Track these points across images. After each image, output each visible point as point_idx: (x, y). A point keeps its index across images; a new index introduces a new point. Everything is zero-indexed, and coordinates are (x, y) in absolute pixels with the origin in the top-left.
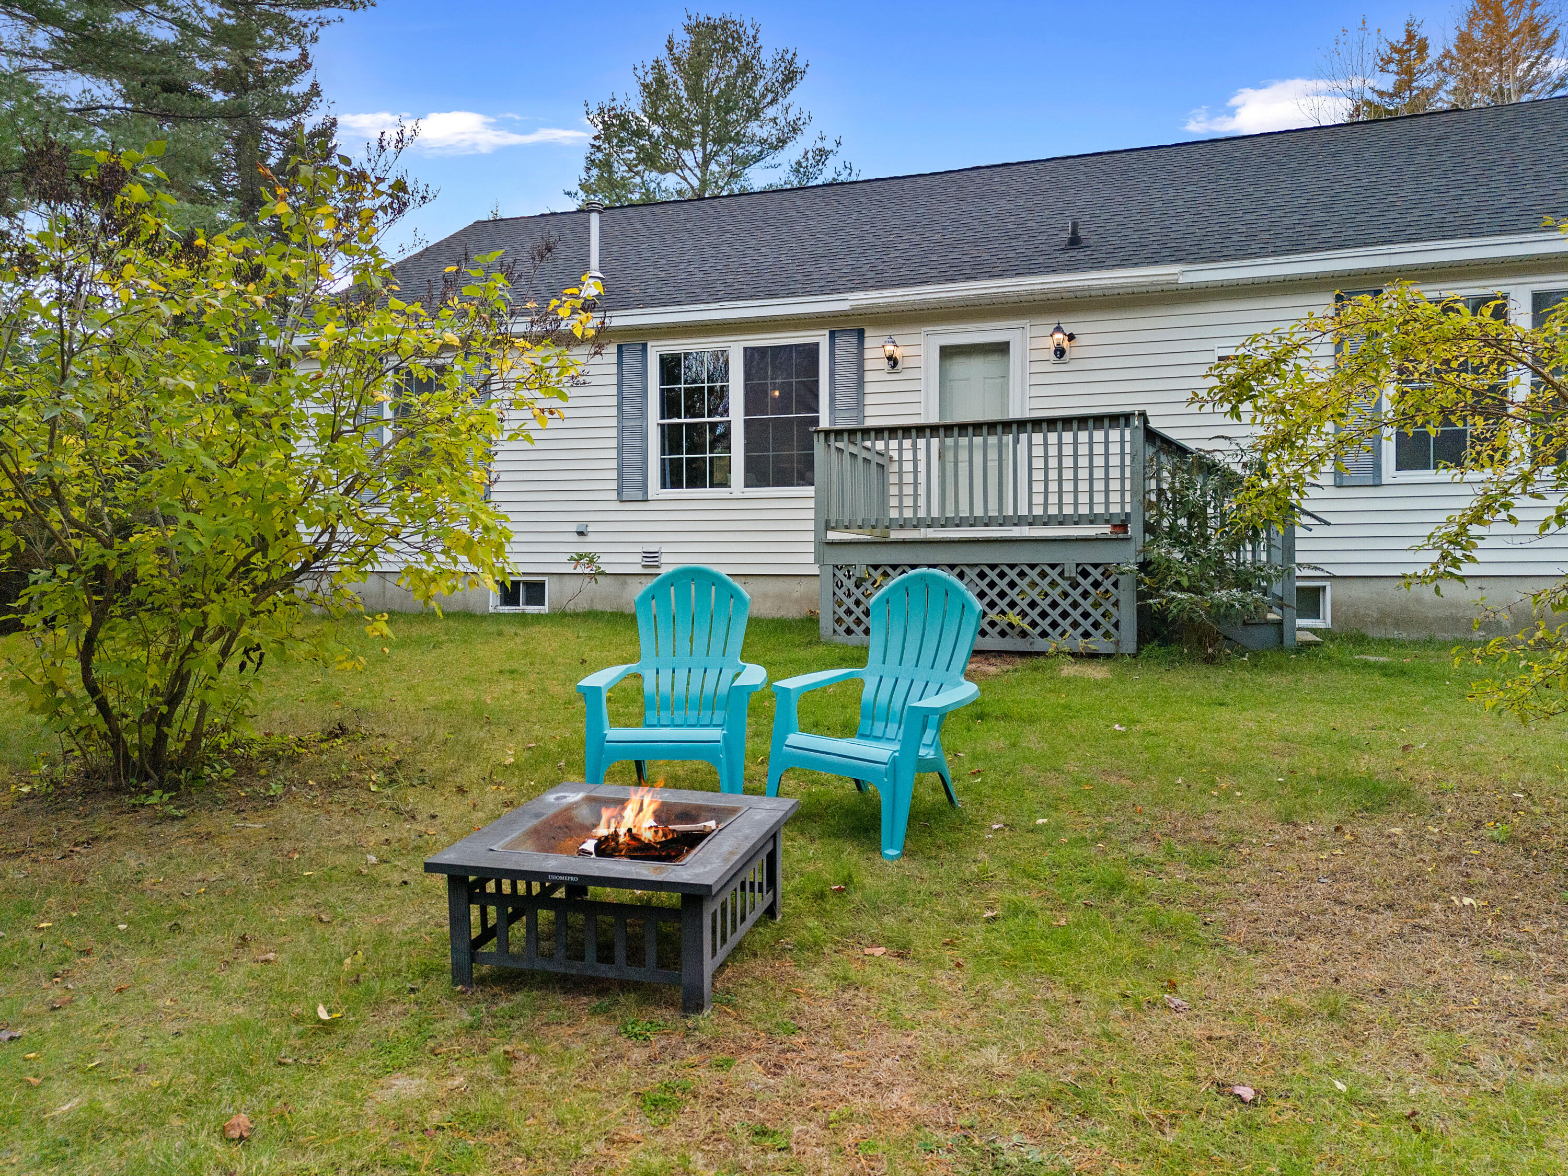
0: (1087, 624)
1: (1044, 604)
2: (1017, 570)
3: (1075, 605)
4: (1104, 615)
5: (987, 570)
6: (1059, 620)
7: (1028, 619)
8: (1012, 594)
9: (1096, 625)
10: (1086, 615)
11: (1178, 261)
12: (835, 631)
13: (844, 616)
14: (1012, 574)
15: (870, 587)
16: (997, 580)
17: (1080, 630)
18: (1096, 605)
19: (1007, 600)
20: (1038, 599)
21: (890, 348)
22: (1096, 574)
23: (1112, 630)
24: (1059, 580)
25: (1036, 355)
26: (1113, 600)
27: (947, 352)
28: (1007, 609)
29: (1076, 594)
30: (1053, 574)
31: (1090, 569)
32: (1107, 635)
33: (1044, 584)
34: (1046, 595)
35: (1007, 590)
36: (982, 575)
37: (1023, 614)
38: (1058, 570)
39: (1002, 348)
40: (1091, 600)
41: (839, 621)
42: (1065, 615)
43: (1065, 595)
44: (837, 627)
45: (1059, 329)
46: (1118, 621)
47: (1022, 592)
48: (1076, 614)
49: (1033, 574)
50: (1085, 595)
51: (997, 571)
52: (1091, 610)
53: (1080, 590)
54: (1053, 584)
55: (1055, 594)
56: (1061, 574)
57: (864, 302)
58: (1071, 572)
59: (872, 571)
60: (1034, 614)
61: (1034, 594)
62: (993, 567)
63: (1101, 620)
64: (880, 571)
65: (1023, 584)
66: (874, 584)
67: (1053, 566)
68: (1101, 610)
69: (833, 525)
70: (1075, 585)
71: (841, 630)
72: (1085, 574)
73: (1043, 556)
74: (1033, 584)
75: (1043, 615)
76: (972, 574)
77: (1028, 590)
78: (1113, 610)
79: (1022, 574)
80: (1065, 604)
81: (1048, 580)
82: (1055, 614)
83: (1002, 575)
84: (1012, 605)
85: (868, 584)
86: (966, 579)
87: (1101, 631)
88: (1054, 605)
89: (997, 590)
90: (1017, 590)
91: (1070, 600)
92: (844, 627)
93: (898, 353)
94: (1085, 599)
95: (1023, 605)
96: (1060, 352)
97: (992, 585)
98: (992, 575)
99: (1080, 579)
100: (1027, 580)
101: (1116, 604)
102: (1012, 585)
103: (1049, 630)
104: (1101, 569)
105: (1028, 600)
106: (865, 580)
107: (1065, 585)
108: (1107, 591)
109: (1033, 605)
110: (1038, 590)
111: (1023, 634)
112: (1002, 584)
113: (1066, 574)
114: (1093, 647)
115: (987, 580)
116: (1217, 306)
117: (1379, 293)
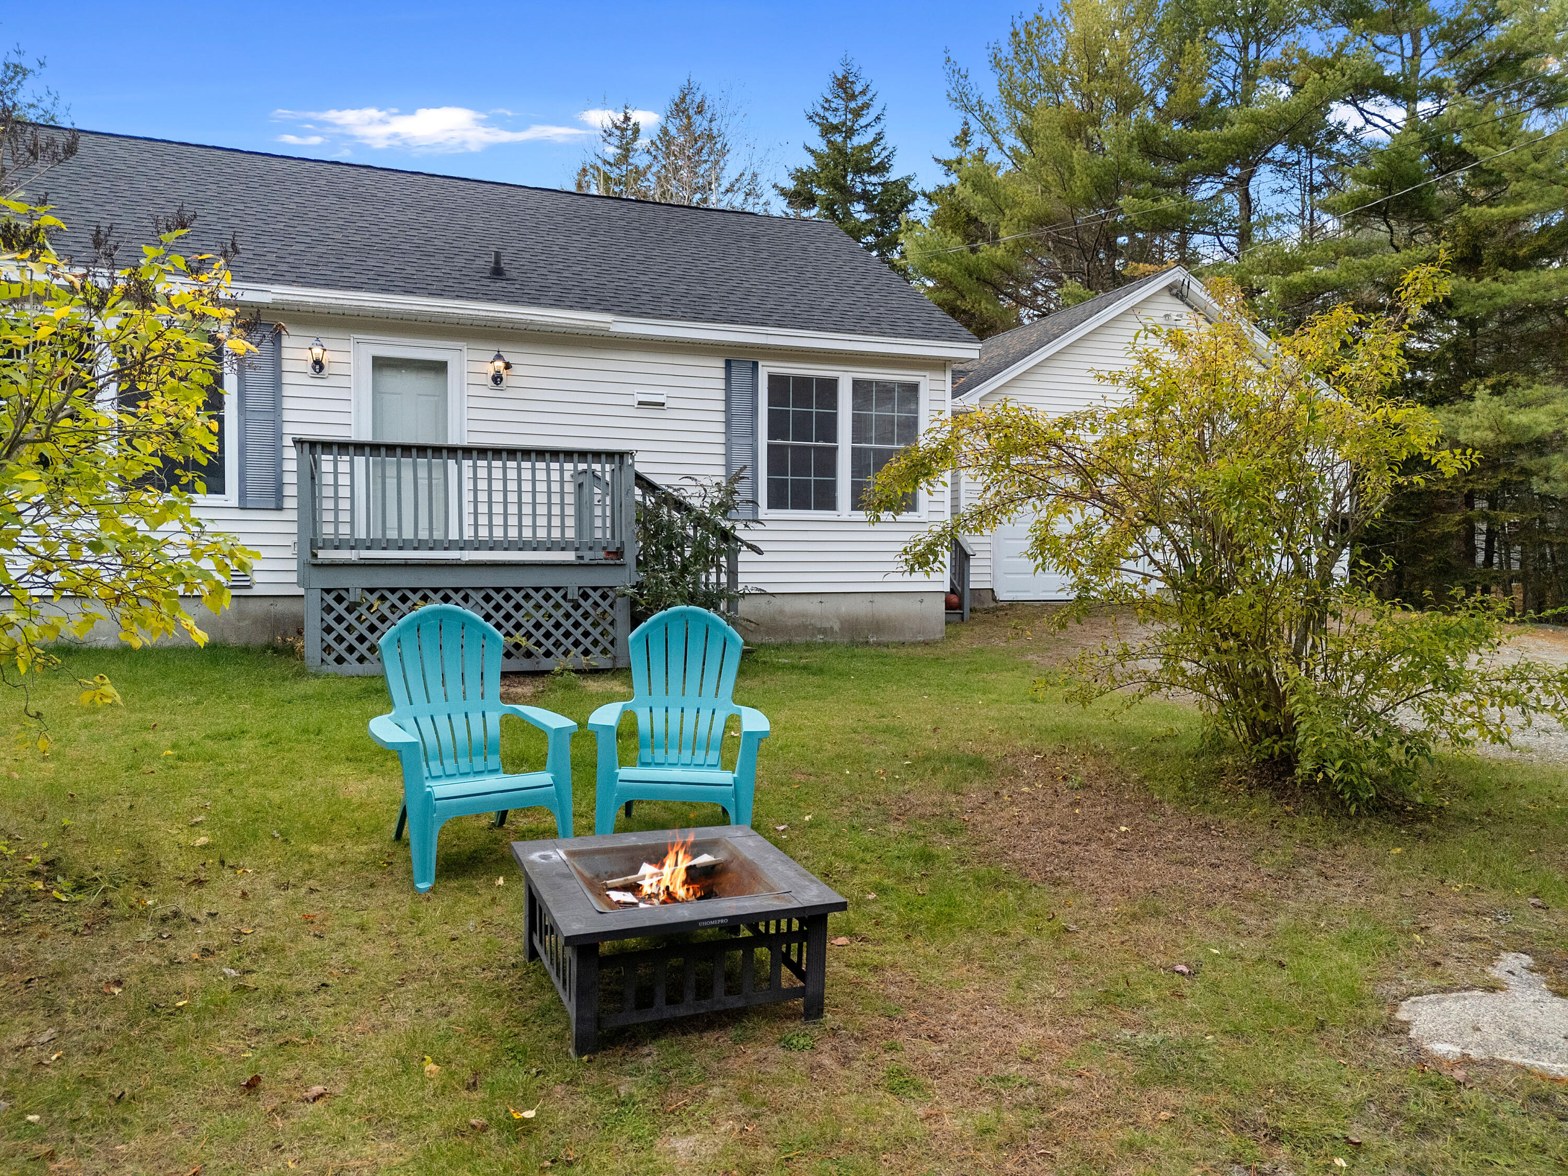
0: (587, 642)
1: (548, 625)
2: (522, 593)
3: (576, 625)
4: (602, 634)
5: (493, 593)
6: (562, 640)
7: (533, 640)
8: (518, 616)
9: (595, 643)
10: (586, 634)
11: (607, 310)
12: (322, 660)
13: (334, 644)
14: (518, 597)
15: (364, 612)
16: (503, 603)
17: (581, 648)
18: (595, 625)
19: (513, 622)
20: (542, 621)
21: (317, 351)
22: (596, 596)
23: (609, 647)
24: (562, 601)
25: (474, 379)
26: (609, 619)
27: (380, 364)
28: (513, 631)
29: (577, 615)
30: (557, 596)
31: (590, 592)
32: (605, 651)
33: (548, 606)
34: (550, 616)
35: (513, 612)
36: (488, 599)
37: (529, 635)
38: (561, 592)
39: (440, 368)
40: (590, 620)
41: (328, 649)
42: (567, 635)
43: (567, 616)
44: (325, 656)
45: (499, 357)
46: (614, 639)
47: (527, 614)
48: (577, 634)
49: (538, 597)
50: (586, 615)
51: (503, 594)
52: (590, 629)
53: (581, 611)
54: (557, 606)
55: (558, 615)
56: (564, 597)
57: (290, 298)
58: (573, 594)
59: (367, 595)
60: (538, 635)
61: (539, 616)
62: (498, 590)
63: (599, 638)
64: (377, 594)
65: (528, 606)
66: (369, 608)
67: (557, 589)
68: (600, 629)
69: (320, 545)
70: (577, 606)
71: (330, 658)
72: (585, 596)
73: (548, 579)
74: (538, 607)
75: (548, 635)
76: (477, 597)
77: (533, 612)
78: (609, 628)
79: (527, 597)
80: (567, 625)
81: (552, 602)
82: (558, 634)
83: (508, 598)
84: (518, 626)
85: (363, 609)
86: (471, 602)
87: (600, 648)
88: (557, 625)
89: (502, 612)
90: (522, 612)
91: (572, 621)
92: (334, 655)
93: (326, 358)
94: (586, 619)
95: (529, 626)
96: (497, 379)
97: (498, 608)
98: (498, 598)
99: (581, 601)
100: (532, 602)
101: (612, 623)
102: (518, 607)
103: (553, 649)
104: (599, 592)
105: (533, 621)
106: (359, 604)
107: (568, 606)
108: (605, 612)
109: (538, 626)
110: (542, 611)
111: (529, 654)
112: (508, 607)
113: (569, 597)
114: (594, 663)
115: (493, 603)
116: (635, 356)
117: (756, 364)
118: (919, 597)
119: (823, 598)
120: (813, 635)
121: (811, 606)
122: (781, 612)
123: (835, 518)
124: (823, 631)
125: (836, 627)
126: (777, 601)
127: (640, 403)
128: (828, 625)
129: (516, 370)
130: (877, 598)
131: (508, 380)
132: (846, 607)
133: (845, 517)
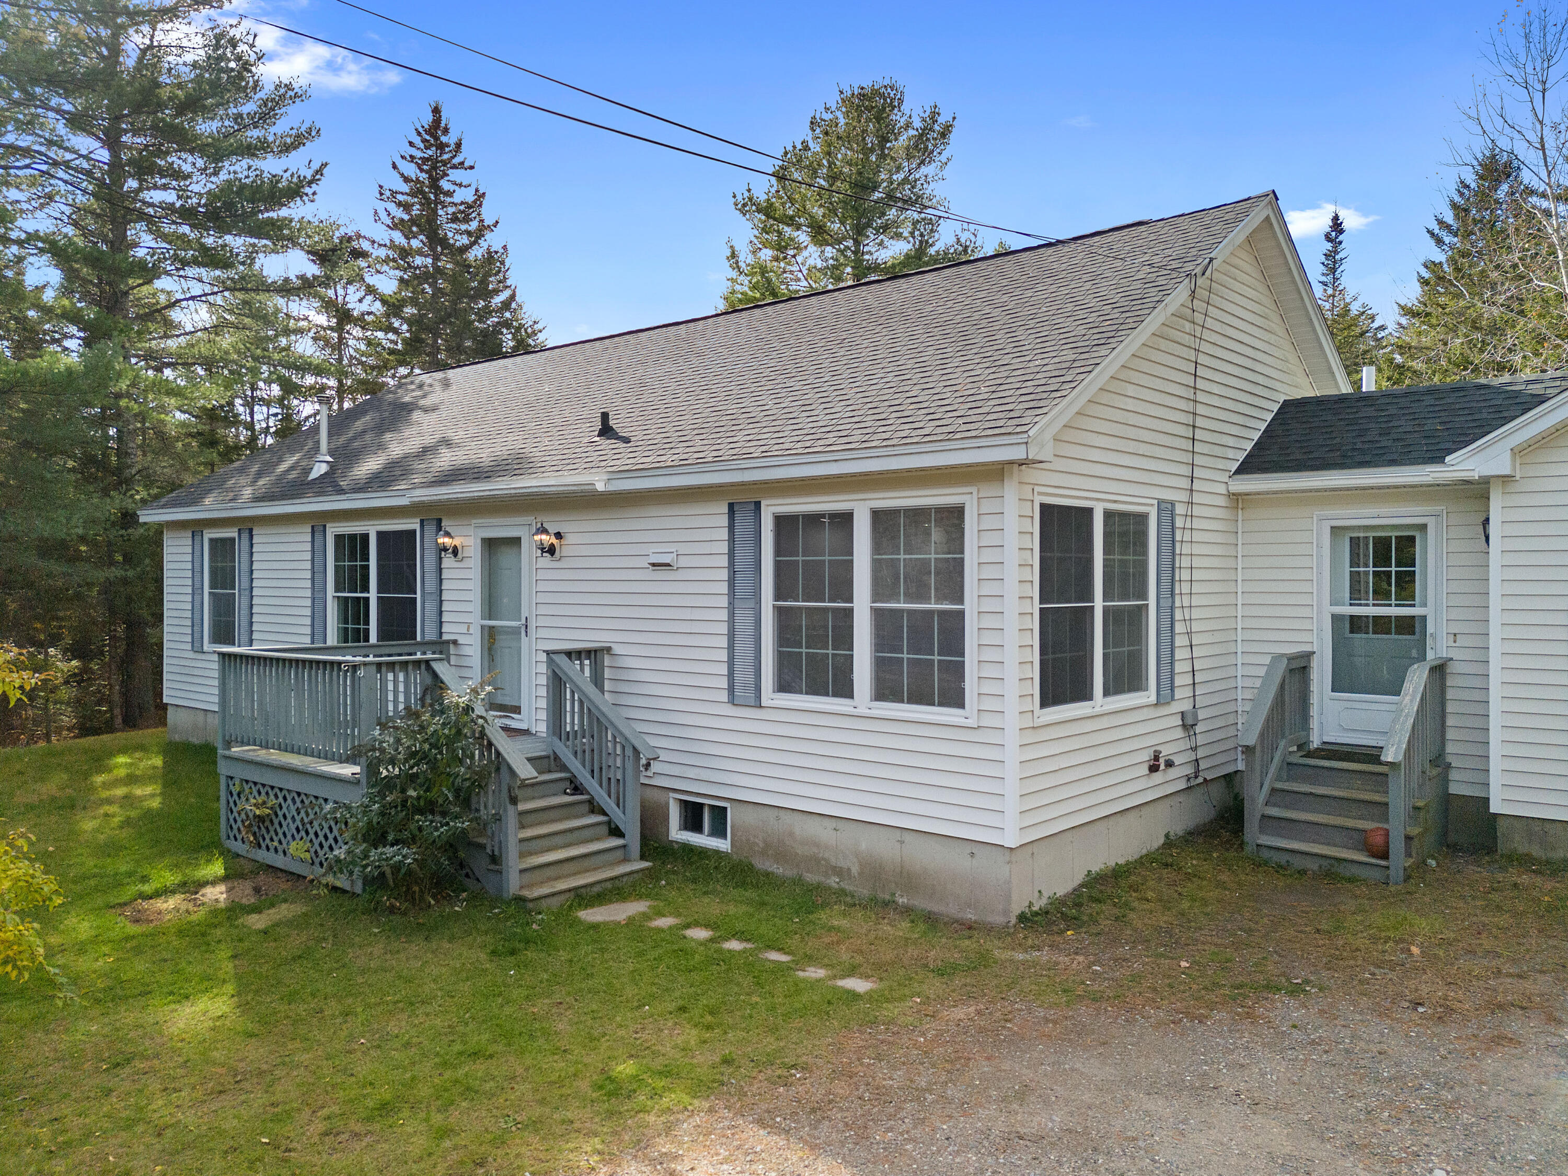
21: (442, 540)
27: (488, 547)
57: (416, 499)
116: (654, 511)
117: (758, 505)
118: (969, 848)
119: (841, 825)
120: (826, 875)
121: (823, 833)
122: (791, 834)
123: (849, 710)
124: (839, 872)
125: (855, 870)
126: (786, 817)
127: (654, 565)
128: (842, 863)
129: (569, 539)
130: (907, 837)
131: (564, 550)
132: (867, 843)
133: (862, 711)
